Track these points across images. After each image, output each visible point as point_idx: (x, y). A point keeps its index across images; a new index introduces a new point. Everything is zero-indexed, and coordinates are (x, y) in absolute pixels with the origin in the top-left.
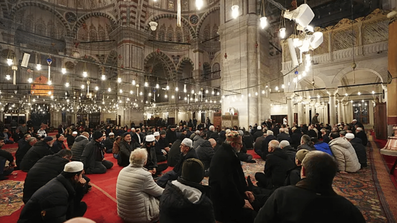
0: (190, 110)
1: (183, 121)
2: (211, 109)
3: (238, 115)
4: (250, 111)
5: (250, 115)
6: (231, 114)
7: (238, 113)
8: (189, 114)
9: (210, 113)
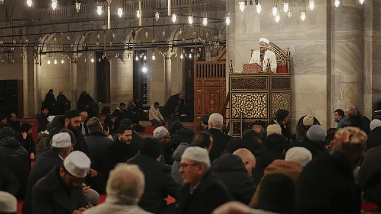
0: (86, 50)
1: (56, 95)
2: (174, 46)
3: (292, 74)
4: (336, 57)
5: (336, 71)
6: (264, 69)
7: (292, 65)
8: (82, 66)
9: (169, 62)
